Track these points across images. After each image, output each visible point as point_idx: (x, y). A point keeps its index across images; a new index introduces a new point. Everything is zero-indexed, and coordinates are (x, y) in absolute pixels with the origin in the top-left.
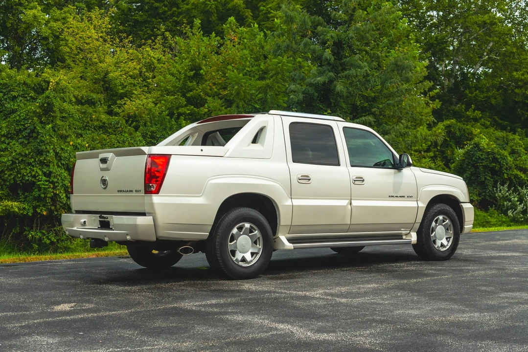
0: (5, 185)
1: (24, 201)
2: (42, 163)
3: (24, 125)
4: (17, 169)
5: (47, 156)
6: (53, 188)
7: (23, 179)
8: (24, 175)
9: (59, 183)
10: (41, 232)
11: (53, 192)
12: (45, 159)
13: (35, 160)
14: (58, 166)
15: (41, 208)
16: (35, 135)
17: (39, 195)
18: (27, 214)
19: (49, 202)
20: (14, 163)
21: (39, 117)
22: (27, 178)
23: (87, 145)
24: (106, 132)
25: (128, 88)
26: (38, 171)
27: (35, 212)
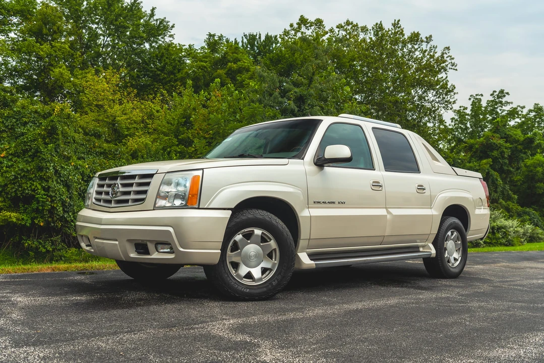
0: (7, 198)
1: (24, 213)
2: (41, 178)
3: (30, 146)
4: (19, 183)
5: (47, 172)
6: (51, 202)
7: (23, 193)
8: (25, 189)
9: (56, 198)
10: (38, 241)
11: (50, 205)
12: (44, 175)
13: (36, 176)
14: (57, 183)
15: (39, 219)
16: (38, 154)
17: (38, 207)
18: (25, 224)
19: (46, 214)
20: (16, 178)
21: (44, 139)
22: (27, 191)
23: (87, 166)
24: (106, 157)
25: (132, 131)
26: (38, 185)
27: (33, 223)
